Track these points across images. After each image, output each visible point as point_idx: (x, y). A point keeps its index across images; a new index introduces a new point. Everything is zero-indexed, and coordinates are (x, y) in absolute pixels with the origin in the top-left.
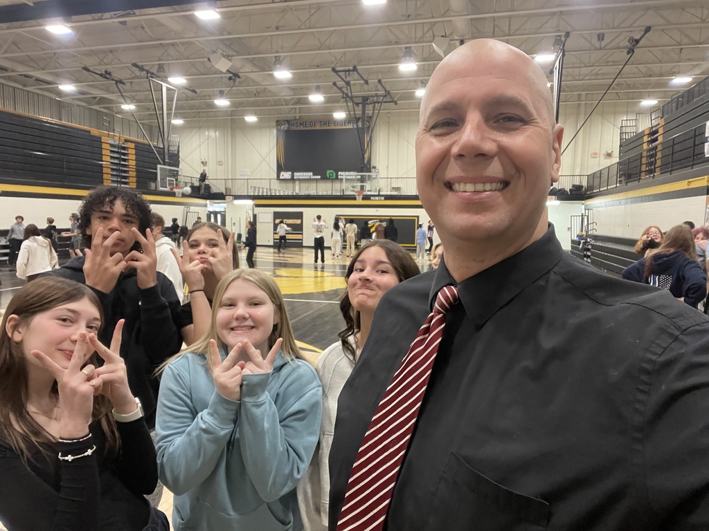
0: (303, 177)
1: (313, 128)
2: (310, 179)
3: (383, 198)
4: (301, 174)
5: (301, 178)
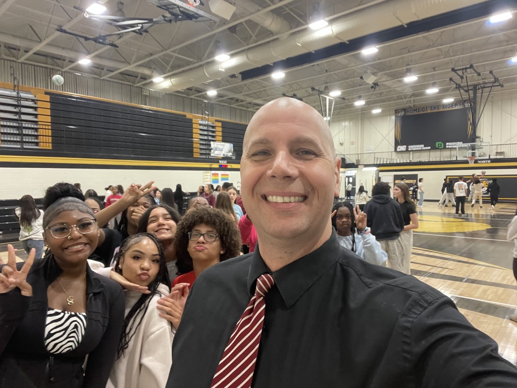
0: (416, 149)
1: (425, 112)
2: (422, 150)
3: (489, 161)
4: (414, 146)
5: (414, 149)
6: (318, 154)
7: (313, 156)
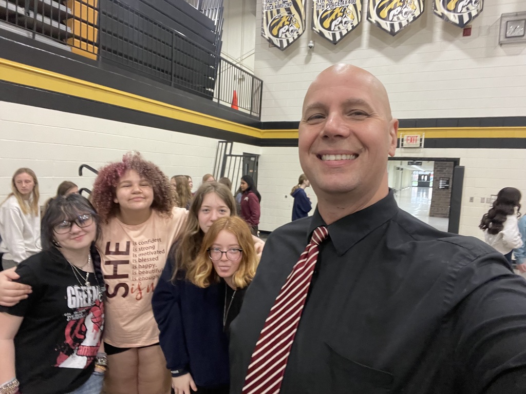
6: (370, 114)
7: (365, 117)
